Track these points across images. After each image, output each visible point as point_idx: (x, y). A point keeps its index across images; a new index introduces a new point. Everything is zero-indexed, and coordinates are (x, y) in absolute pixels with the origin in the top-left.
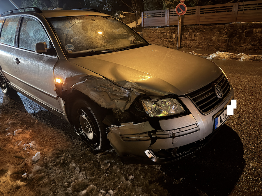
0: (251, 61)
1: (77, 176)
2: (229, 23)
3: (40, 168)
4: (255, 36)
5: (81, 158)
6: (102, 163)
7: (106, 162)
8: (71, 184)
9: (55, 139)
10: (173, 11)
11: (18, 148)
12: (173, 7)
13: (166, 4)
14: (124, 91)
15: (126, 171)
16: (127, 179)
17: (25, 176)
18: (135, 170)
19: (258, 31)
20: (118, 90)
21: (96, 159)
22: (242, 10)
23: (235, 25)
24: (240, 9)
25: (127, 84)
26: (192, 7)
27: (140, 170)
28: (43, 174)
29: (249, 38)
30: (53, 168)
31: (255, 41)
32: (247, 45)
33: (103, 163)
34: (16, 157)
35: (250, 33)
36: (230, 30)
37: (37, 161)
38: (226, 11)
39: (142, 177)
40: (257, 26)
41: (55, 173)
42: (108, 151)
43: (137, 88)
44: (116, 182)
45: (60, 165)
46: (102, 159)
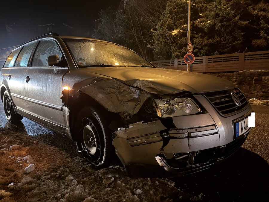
0: (264, 106)
1: (73, 188)
2: (238, 71)
3: (32, 179)
4: (264, 83)
5: (81, 172)
6: (104, 177)
7: (110, 176)
8: (65, 196)
9: (54, 156)
10: (181, 60)
11: (10, 161)
12: (181, 57)
13: (175, 54)
14: (134, 91)
15: (132, 186)
16: (133, 194)
17: (12, 186)
18: (143, 185)
19: (267, 79)
20: (127, 91)
21: (98, 174)
22: (249, 60)
23: (243, 73)
24: (246, 59)
25: (137, 82)
26: (199, 57)
27: (150, 186)
28: (33, 185)
29: (259, 85)
30: (46, 181)
31: (265, 88)
32: (258, 92)
33: (106, 177)
34: (6, 169)
35: (259, 81)
36: (238, 77)
37: (29, 173)
38: (233, 61)
39: (151, 192)
40: (265, 74)
41: (48, 185)
42: (112, 167)
43: (148, 87)
44: (120, 196)
45: (54, 179)
46: (104, 174)
